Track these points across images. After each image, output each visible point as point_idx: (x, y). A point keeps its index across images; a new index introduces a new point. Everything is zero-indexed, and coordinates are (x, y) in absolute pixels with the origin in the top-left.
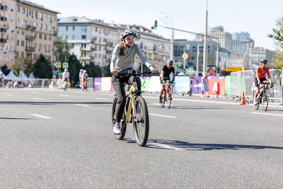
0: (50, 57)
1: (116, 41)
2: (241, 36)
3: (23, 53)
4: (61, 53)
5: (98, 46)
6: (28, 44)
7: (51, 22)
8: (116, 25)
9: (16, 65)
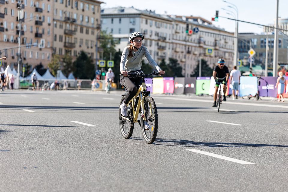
0: (92, 54)
1: (170, 35)
3: (62, 49)
4: (105, 49)
5: (149, 41)
6: (67, 39)
7: (94, 13)
8: (169, 16)
9: (53, 64)
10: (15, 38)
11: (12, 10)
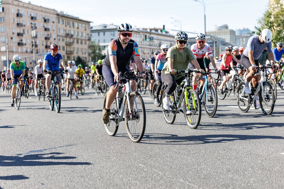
0: (86, 58)
1: (139, 42)
2: (243, 32)
3: (64, 56)
4: (95, 54)
6: (68, 48)
7: (85, 30)
8: (138, 29)
10: (31, 50)
11: (28, 31)
